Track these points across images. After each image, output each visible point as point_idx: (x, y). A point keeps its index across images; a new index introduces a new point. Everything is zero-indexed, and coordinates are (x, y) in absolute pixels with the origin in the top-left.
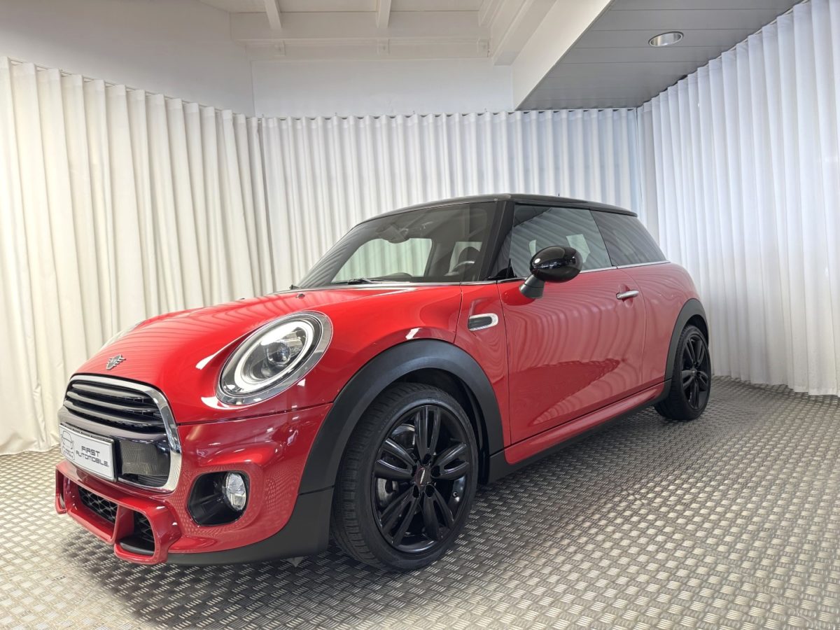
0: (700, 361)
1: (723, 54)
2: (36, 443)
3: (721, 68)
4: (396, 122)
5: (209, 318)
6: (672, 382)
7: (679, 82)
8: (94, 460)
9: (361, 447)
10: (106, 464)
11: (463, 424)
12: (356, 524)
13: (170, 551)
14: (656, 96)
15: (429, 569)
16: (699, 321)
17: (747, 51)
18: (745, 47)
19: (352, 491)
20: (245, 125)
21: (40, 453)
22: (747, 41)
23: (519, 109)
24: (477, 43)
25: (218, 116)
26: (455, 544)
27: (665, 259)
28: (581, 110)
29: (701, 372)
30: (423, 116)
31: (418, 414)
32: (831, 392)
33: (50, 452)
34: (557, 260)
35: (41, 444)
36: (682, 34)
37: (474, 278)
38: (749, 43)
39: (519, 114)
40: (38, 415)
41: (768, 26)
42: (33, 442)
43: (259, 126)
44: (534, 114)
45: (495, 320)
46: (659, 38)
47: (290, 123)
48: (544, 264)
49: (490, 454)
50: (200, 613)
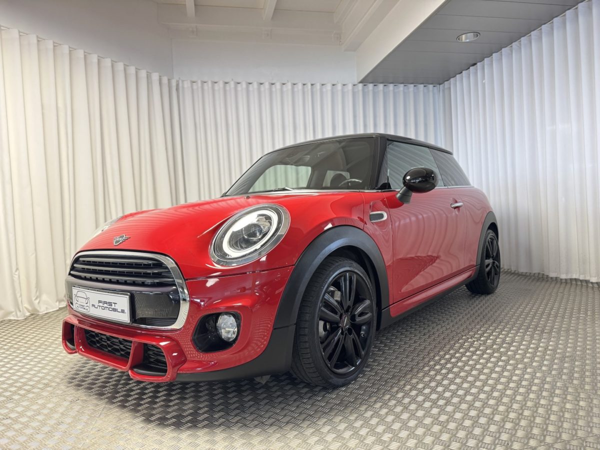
0: (495, 254)
1: (503, 49)
2: (14, 313)
3: (501, 59)
4: (276, 87)
5: (185, 210)
6: (480, 267)
7: (471, 68)
8: (111, 309)
9: (311, 298)
10: (123, 311)
11: (369, 286)
12: (309, 352)
13: (178, 372)
14: (454, 77)
15: (350, 386)
16: (493, 227)
17: (520, 48)
18: (518, 45)
19: (306, 328)
20: (167, 84)
21: (18, 320)
22: (520, 41)
23: (361, 82)
24: (333, 35)
25: (149, 77)
26: (363, 371)
27: (470, 185)
28: (402, 85)
29: (496, 262)
30: (294, 84)
31: (343, 278)
32: (574, 277)
33: (26, 319)
34: (422, 177)
35: (19, 314)
36: (479, 34)
37: (366, 188)
38: (522, 43)
39: (361, 85)
40: (17, 292)
41: (535, 31)
42: (12, 312)
43: (178, 85)
44: (371, 86)
45: (385, 215)
46: (464, 36)
47: (200, 85)
48: (413, 179)
49: (382, 308)
50: (196, 418)
